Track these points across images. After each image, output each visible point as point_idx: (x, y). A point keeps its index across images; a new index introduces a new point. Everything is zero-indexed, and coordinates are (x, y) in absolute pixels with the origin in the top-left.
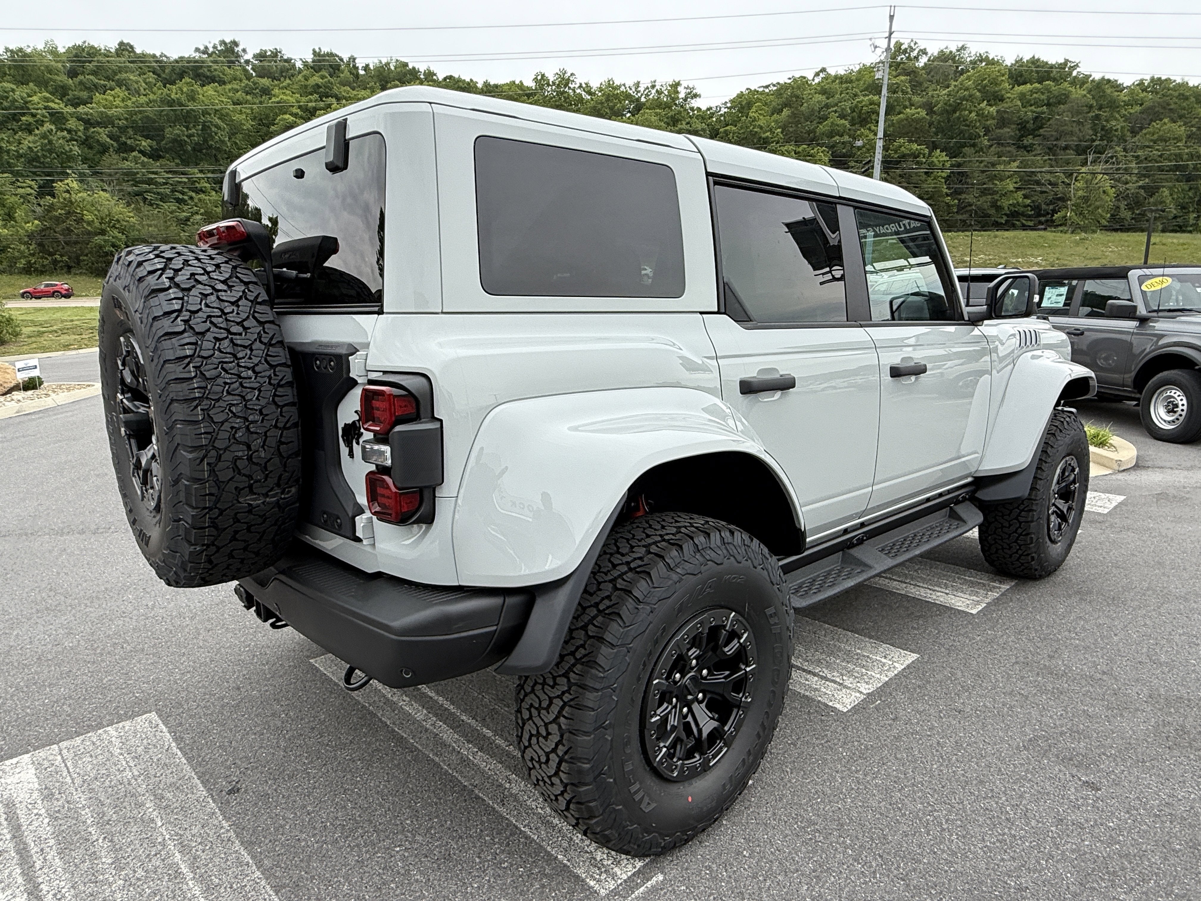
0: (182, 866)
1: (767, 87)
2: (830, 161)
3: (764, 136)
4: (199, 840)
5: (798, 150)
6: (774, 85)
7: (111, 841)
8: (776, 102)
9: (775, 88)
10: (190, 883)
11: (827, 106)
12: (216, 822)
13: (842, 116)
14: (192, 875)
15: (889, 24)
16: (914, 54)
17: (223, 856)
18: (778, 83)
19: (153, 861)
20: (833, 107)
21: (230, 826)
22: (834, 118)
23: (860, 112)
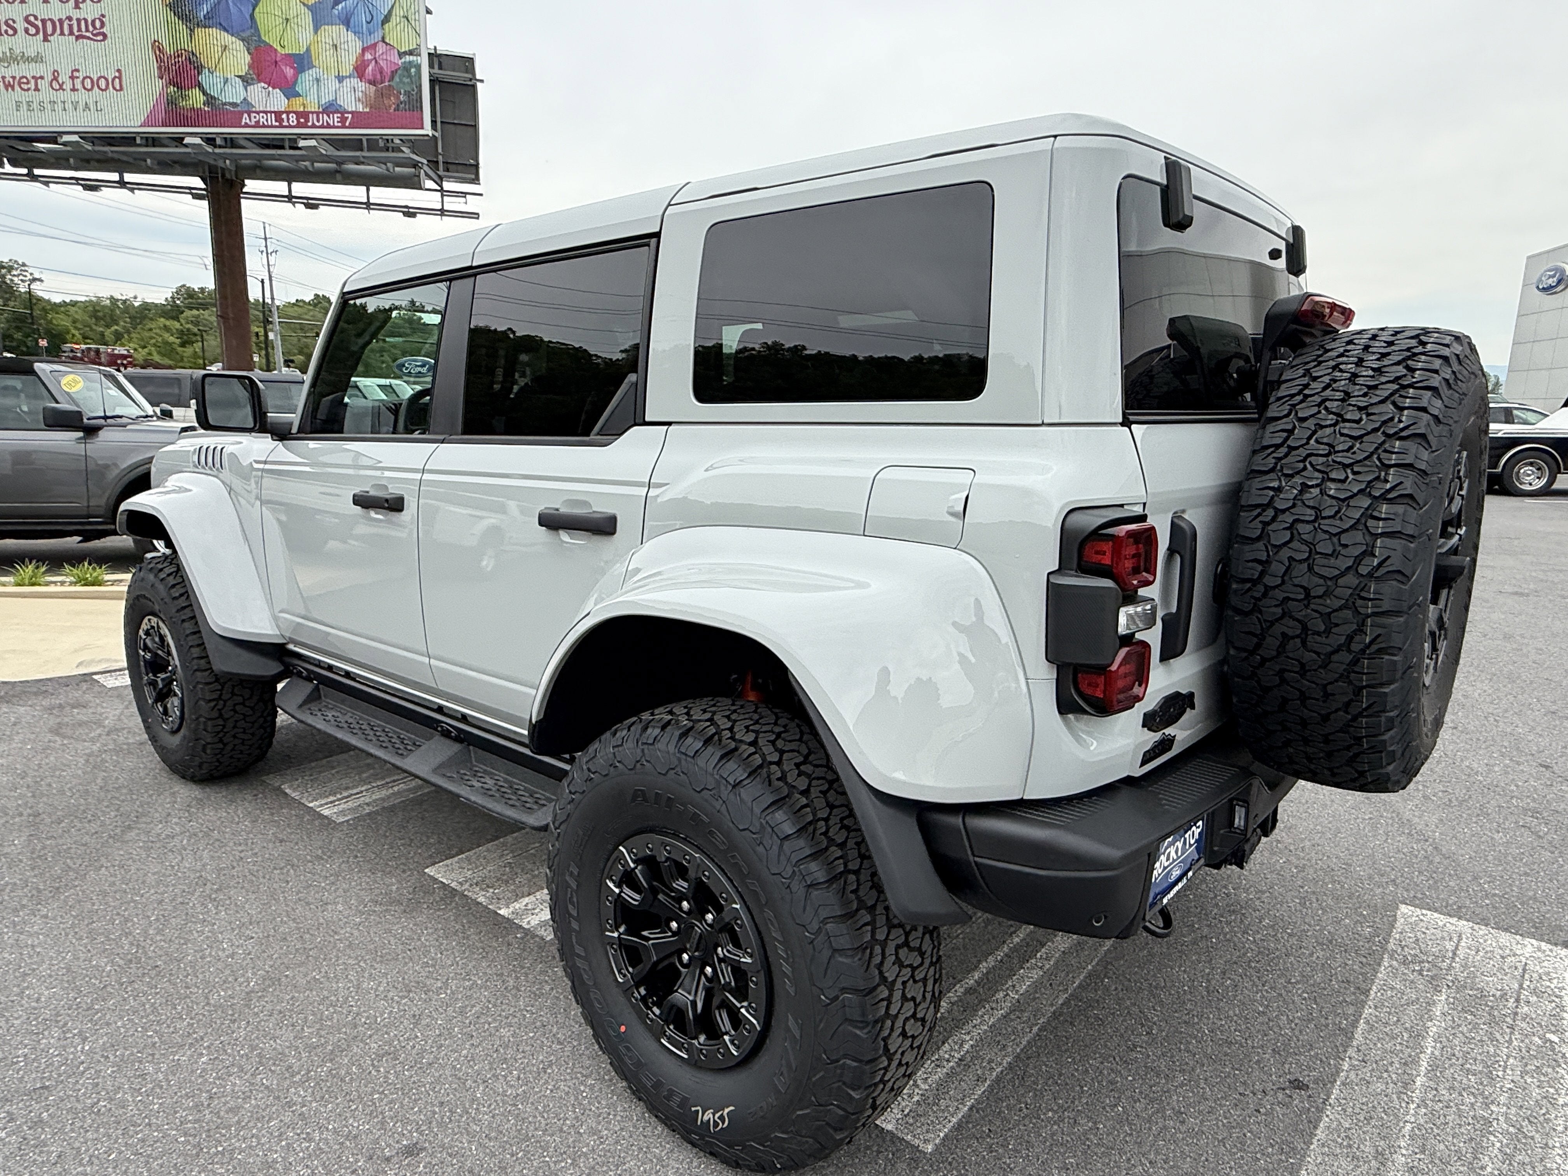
0: (1423, 1069)
4: (1385, 1075)
7: (1476, 1158)
10: (1429, 1052)
12: (1352, 1075)
14: (1422, 1056)
17: (1379, 1045)
19: (1446, 1098)
21: (1343, 1060)
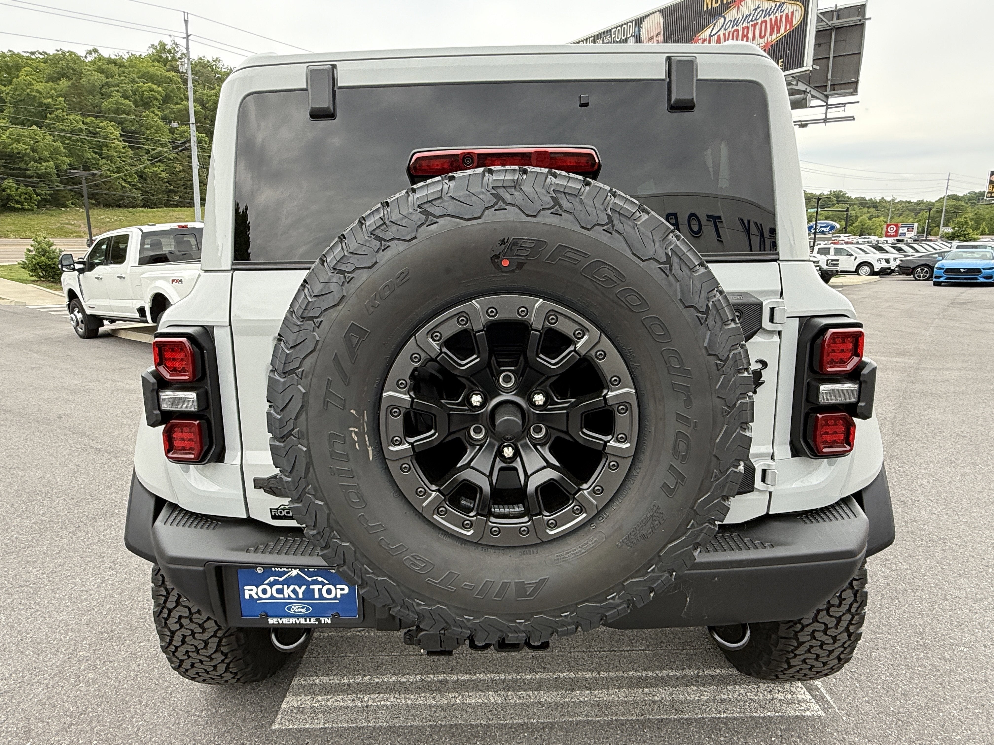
1: (33, 53)
2: (122, 135)
3: (45, 101)
5: (85, 120)
6: (40, 54)
8: (49, 70)
9: (41, 57)
11: (107, 84)
13: (126, 97)
15: (184, 27)
16: (178, 55)
18: (45, 53)
20: (113, 86)
22: (117, 97)
23: (142, 97)
